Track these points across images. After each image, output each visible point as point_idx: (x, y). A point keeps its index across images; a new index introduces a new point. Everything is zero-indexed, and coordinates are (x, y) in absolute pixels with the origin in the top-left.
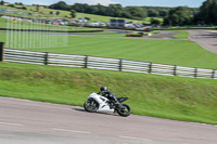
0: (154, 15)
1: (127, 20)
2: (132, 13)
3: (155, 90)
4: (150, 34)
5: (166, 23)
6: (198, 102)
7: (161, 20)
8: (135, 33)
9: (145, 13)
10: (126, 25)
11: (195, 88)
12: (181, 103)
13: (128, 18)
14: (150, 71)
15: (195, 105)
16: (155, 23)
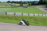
0: (29, 3)
1: (23, 4)
2: (25, 3)
3: (30, 19)
4: (29, 7)
5: (32, 5)
6: (39, 21)
7: (31, 4)
8: (25, 7)
9: (27, 3)
10: (23, 5)
11: (38, 18)
12: (36, 22)
13: (24, 4)
14: (29, 15)
15: (39, 22)
16: (30, 5)
